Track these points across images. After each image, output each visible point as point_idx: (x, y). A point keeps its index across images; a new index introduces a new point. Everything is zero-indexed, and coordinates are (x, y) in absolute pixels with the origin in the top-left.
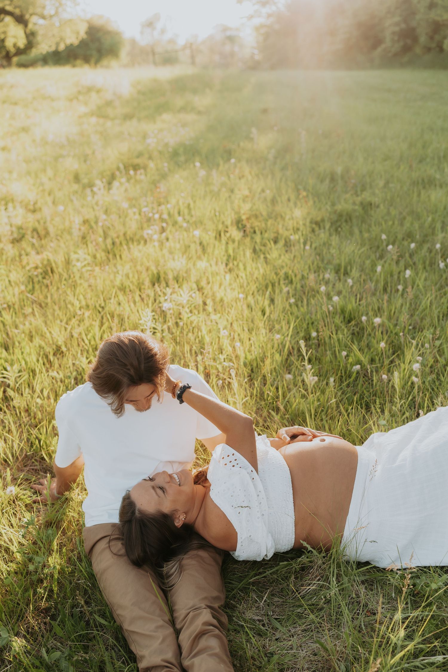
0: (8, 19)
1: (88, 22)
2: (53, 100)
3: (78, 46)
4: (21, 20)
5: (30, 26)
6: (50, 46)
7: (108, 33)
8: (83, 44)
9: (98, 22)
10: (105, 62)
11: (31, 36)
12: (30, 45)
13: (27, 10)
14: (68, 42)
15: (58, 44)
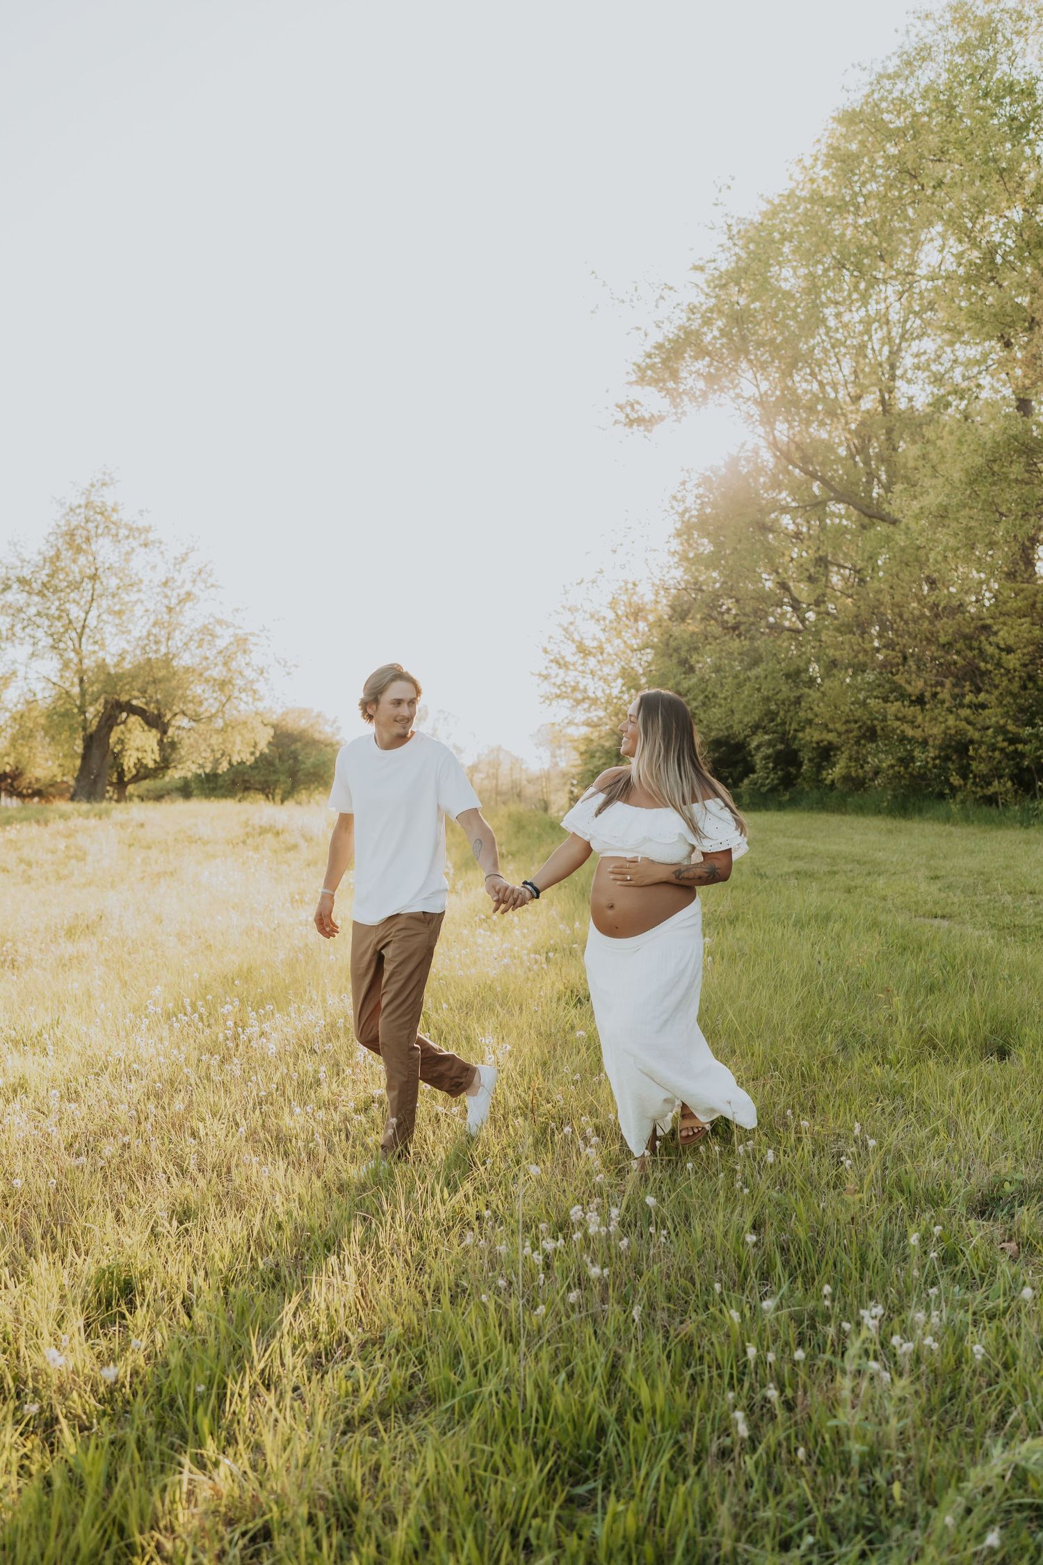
0: (134, 720)
1: (275, 727)
2: (205, 843)
3: (254, 767)
4: (155, 721)
5: (170, 732)
6: (201, 766)
7: (314, 743)
8: (263, 762)
9: (295, 724)
10: (303, 796)
11: (168, 750)
12: (164, 765)
13: (169, 706)
14: (236, 759)
15: (217, 762)
